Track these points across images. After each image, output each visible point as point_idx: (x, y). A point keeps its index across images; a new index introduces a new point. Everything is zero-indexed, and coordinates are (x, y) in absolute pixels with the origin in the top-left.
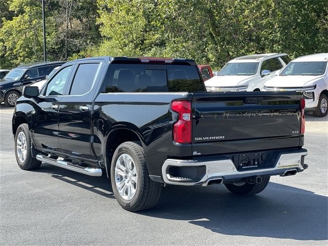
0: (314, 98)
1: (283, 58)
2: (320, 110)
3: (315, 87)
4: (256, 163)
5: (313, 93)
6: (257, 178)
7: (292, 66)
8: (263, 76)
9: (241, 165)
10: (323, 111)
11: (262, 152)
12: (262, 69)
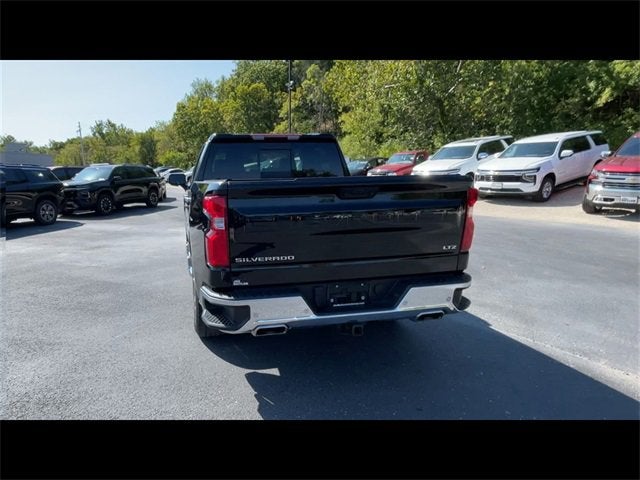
0: (535, 182)
1: (506, 140)
2: (542, 195)
3: (538, 169)
4: (363, 298)
5: (535, 176)
6: (354, 327)
7: (515, 148)
8: (479, 159)
9: (332, 300)
10: (545, 196)
11: (376, 282)
12: (479, 152)
